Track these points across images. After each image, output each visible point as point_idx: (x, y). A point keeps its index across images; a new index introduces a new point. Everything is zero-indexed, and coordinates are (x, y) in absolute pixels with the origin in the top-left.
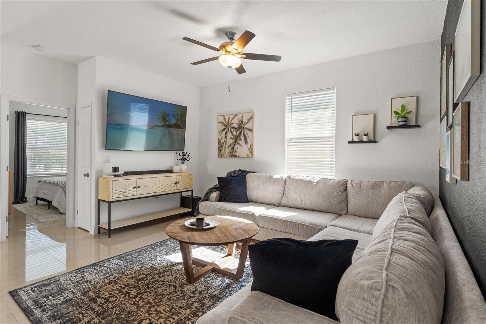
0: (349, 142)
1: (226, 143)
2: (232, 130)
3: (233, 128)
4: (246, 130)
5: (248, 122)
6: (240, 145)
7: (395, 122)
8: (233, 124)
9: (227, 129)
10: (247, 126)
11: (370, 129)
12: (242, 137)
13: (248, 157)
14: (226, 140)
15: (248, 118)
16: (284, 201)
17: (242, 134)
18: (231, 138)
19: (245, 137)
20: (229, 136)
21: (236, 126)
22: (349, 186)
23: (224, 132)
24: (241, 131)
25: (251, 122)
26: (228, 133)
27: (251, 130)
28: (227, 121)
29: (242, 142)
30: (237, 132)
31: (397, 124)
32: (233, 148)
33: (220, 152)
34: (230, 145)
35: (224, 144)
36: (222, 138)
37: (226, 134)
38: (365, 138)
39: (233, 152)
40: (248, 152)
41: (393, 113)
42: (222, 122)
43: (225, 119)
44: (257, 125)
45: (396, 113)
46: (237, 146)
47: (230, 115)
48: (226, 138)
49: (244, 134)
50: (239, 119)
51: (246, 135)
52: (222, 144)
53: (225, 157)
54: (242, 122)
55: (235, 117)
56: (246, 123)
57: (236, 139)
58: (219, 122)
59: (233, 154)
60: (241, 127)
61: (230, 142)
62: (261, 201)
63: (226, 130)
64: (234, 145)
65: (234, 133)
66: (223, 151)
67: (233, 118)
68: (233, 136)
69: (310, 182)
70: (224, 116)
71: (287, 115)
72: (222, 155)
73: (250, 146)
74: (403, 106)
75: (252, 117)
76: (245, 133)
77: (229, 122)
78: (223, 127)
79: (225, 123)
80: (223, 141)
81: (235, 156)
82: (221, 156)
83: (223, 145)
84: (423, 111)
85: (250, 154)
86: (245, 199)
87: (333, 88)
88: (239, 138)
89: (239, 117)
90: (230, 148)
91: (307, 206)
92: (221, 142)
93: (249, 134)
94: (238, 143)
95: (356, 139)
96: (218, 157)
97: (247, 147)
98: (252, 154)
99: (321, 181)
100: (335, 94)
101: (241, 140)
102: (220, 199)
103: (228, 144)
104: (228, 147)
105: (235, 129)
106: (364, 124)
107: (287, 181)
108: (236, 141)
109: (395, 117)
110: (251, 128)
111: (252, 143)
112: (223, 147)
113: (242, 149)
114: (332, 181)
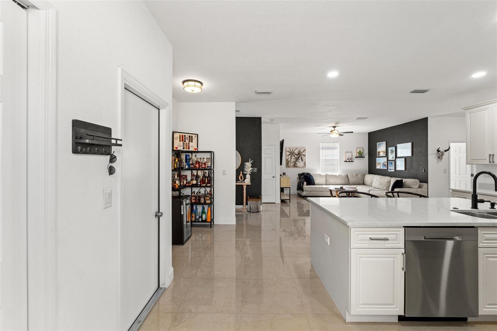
0: (345, 162)
1: (291, 161)
2: (295, 155)
3: (295, 154)
4: (302, 155)
5: (303, 152)
6: (299, 162)
7: (358, 155)
8: (295, 152)
10: (302, 154)
11: (350, 157)
13: (303, 167)
15: (303, 150)
16: (328, 183)
17: (300, 157)
18: (294, 159)
19: (302, 158)
20: (293, 157)
21: (297, 153)
22: (349, 176)
23: (290, 156)
25: (305, 152)
28: (292, 151)
29: (300, 161)
32: (295, 163)
36: (288, 158)
37: (291, 156)
38: (351, 160)
40: (303, 165)
41: (357, 153)
42: (288, 151)
44: (307, 153)
45: (358, 153)
46: (297, 162)
47: (293, 148)
48: (291, 158)
49: (301, 157)
51: (302, 157)
53: (291, 167)
54: (300, 152)
57: (297, 159)
58: (287, 150)
59: (295, 166)
60: (299, 154)
61: (293, 160)
62: (319, 184)
64: (296, 162)
65: (296, 156)
67: (295, 150)
69: (335, 176)
70: (290, 148)
71: (321, 151)
74: (360, 151)
75: (305, 150)
78: (289, 153)
80: (289, 160)
81: (297, 167)
84: (364, 153)
86: (314, 184)
87: (338, 142)
89: (299, 149)
90: (293, 163)
91: (338, 183)
92: (288, 160)
93: (303, 157)
95: (348, 160)
96: (287, 167)
97: (303, 163)
98: (305, 166)
99: (340, 175)
100: (339, 145)
101: (299, 160)
102: (307, 185)
103: (292, 161)
104: (292, 163)
105: (296, 155)
106: (349, 155)
107: (326, 176)
108: (297, 160)
109: (358, 154)
110: (305, 155)
111: (305, 161)
112: (290, 163)
113: (300, 164)
114: (343, 175)
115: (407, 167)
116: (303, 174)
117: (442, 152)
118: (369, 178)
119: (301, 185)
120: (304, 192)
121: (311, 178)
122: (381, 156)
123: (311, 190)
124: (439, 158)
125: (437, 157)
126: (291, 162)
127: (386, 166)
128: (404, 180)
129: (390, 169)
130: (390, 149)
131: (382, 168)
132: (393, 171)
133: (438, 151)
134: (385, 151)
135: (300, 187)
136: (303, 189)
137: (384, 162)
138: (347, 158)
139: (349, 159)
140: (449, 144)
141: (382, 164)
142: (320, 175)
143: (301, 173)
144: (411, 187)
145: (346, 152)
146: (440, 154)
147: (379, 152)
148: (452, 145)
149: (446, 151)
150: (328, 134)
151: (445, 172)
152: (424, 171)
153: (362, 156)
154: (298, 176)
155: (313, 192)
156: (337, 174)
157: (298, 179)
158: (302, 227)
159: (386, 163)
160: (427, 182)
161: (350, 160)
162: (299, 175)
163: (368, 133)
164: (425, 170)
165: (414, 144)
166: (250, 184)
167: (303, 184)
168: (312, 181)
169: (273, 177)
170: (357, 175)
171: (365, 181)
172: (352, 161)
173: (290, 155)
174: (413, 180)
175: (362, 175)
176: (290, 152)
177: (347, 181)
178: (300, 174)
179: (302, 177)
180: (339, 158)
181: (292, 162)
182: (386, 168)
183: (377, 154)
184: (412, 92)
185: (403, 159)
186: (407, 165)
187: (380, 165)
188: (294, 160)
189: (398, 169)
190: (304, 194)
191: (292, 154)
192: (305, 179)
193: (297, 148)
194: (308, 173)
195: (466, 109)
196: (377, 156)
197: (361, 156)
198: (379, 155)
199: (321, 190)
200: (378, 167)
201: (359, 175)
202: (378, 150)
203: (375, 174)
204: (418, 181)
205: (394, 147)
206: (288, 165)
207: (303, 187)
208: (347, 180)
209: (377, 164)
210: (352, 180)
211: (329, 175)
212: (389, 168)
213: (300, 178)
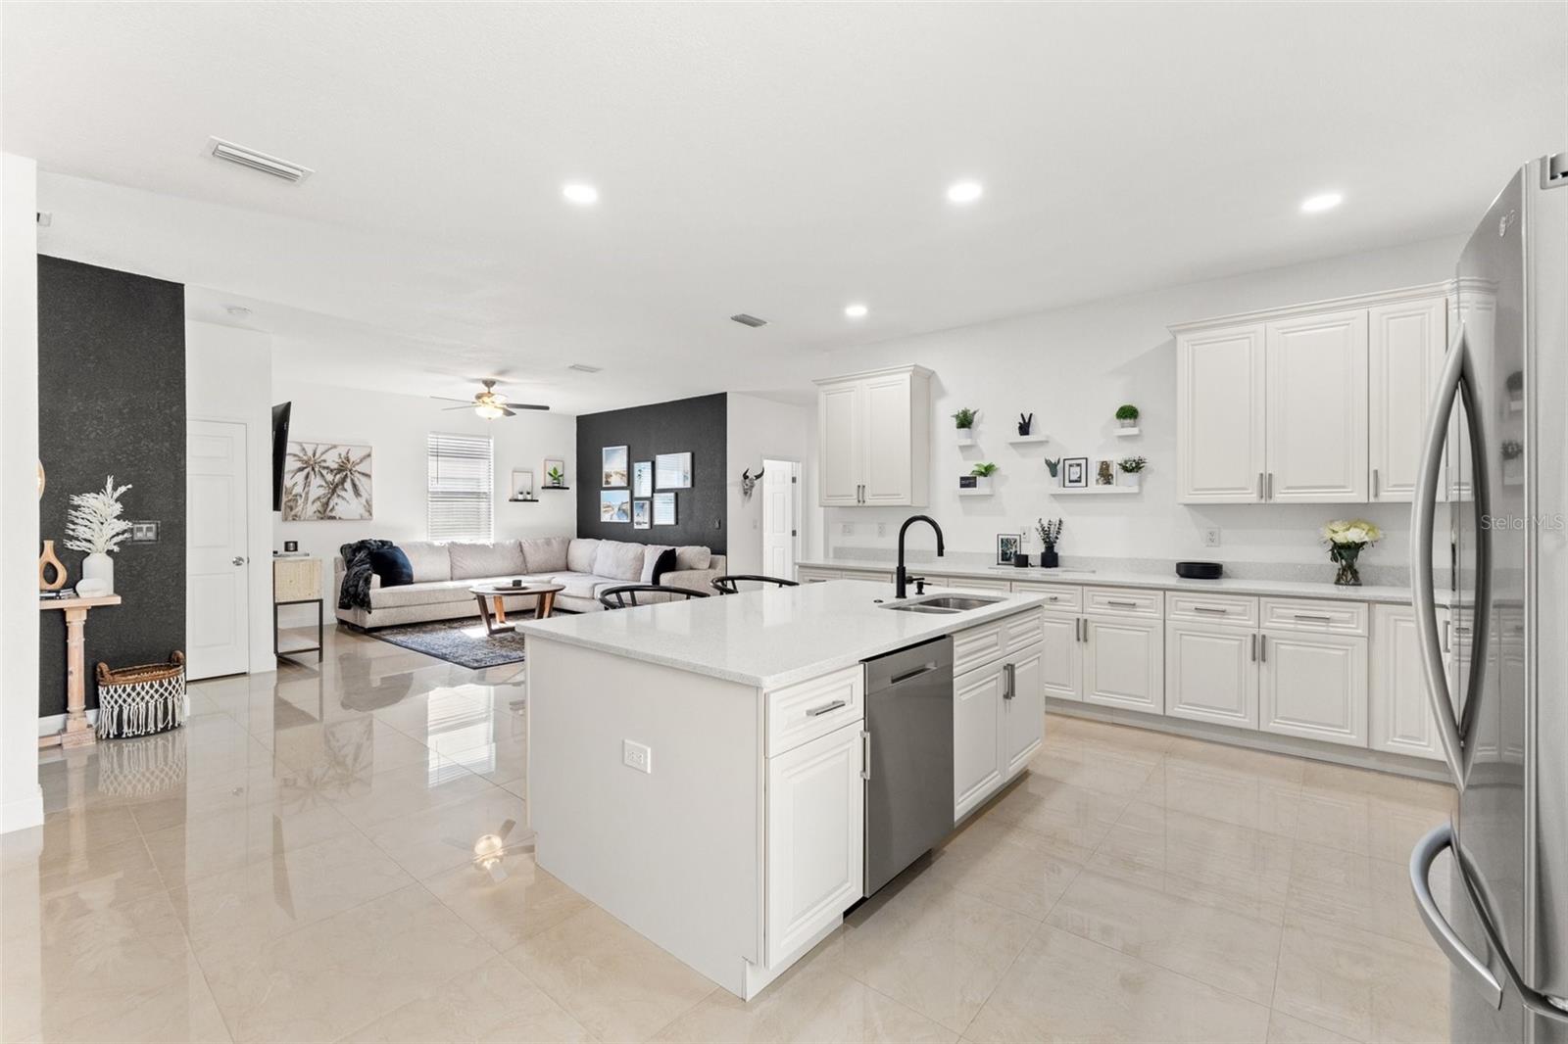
0: (510, 500)
1: (307, 493)
2: (324, 472)
3: (328, 468)
4: (356, 474)
5: (361, 461)
6: (343, 498)
7: (549, 481)
8: (325, 461)
9: (309, 469)
10: (357, 468)
11: (528, 488)
12: (348, 485)
13: (362, 518)
14: (306, 489)
15: (360, 456)
17: (349, 480)
18: (322, 486)
19: (354, 486)
20: (315, 481)
21: (334, 466)
22: (527, 546)
23: (302, 475)
24: (346, 475)
25: (367, 460)
26: (313, 476)
27: (368, 476)
28: (310, 454)
29: (349, 494)
30: (335, 476)
31: (551, 485)
32: (327, 504)
33: (289, 510)
34: (319, 498)
35: (301, 496)
36: (295, 485)
37: (307, 477)
38: (529, 497)
39: (325, 511)
40: (362, 511)
41: (548, 475)
42: (295, 455)
43: (304, 449)
44: (375, 467)
45: (550, 474)
46: (335, 500)
47: (317, 445)
48: (307, 484)
49: (352, 480)
50: (340, 455)
51: (357, 483)
52: (296, 495)
53: (304, 520)
54: (348, 461)
55: (329, 449)
56: (358, 464)
57: (334, 489)
59: (325, 513)
60: (344, 469)
61: (316, 492)
62: (426, 579)
63: (306, 471)
64: (329, 498)
65: (330, 477)
66: (299, 508)
67: (327, 451)
68: (326, 482)
69: (484, 547)
70: (300, 444)
71: (432, 461)
72: (296, 516)
73: (367, 501)
74: (555, 470)
75: (369, 455)
76: (356, 479)
77: (314, 455)
78: (299, 465)
79: (305, 458)
80: (298, 490)
81: (334, 518)
82: (294, 519)
83: (298, 497)
84: (566, 475)
85: (367, 514)
87: (489, 437)
88: (340, 487)
89: (342, 450)
90: (318, 504)
92: (294, 493)
93: (361, 481)
94: (339, 496)
95: (520, 497)
96: (285, 519)
97: (360, 503)
98: (371, 514)
99: (497, 544)
100: (492, 444)
101: (346, 490)
102: (384, 584)
103: (312, 497)
104: (313, 502)
105: (332, 471)
106: (523, 482)
107: (453, 549)
108: (334, 491)
109: (549, 478)
110: (368, 472)
111: (370, 495)
112: (300, 501)
113: (346, 505)
114: (508, 542)
115: (680, 517)
116: (362, 545)
117: (751, 480)
118: (583, 550)
119: (357, 586)
120: (373, 611)
121: (400, 561)
122: (613, 485)
123: (402, 603)
124: (746, 493)
125: (742, 492)
126: (307, 499)
127: (627, 515)
128: (679, 550)
129: (638, 523)
130: (637, 466)
131: (616, 519)
132: (647, 526)
133: (745, 477)
134: (626, 473)
135: (356, 595)
136: (369, 603)
137: (623, 503)
138: (518, 489)
139: (525, 493)
140: (762, 463)
141: (616, 509)
142: (431, 546)
143: (354, 540)
144: (695, 567)
145: (514, 471)
146: (748, 482)
147: (608, 476)
148: (767, 464)
149: (758, 477)
150: (467, 405)
151: (755, 527)
152: (717, 525)
153: (561, 485)
154: (339, 555)
155: (406, 609)
156: (488, 540)
157: (342, 564)
158: (359, 747)
159: (627, 507)
160: (724, 553)
161: (527, 498)
162: (343, 549)
163: (578, 417)
164: (720, 523)
165: (696, 457)
166: (117, 600)
167: (367, 581)
168: (405, 570)
169: (238, 562)
170: (548, 542)
171: (570, 558)
172: (532, 501)
173: (301, 469)
174: (698, 548)
175: (563, 542)
176: (301, 460)
177: (519, 563)
178: (350, 546)
179: (362, 555)
180: (492, 487)
181: (311, 500)
182: (629, 521)
183: (604, 480)
184: (737, 319)
185: (672, 495)
186: (680, 510)
187: (612, 513)
188: (322, 491)
189: (657, 521)
190: (372, 619)
191: (313, 469)
192: (371, 563)
193: (335, 447)
194: (384, 543)
195: (820, 383)
196: (604, 486)
197: (557, 486)
198: (607, 482)
199: (441, 601)
200: (605, 518)
201: (553, 541)
202: (607, 468)
203: (599, 538)
204: (709, 550)
205: (649, 464)
206: (291, 509)
207: (367, 595)
208: (522, 558)
209: (602, 510)
210: (534, 558)
211: (461, 545)
212: (636, 519)
213: (349, 563)
